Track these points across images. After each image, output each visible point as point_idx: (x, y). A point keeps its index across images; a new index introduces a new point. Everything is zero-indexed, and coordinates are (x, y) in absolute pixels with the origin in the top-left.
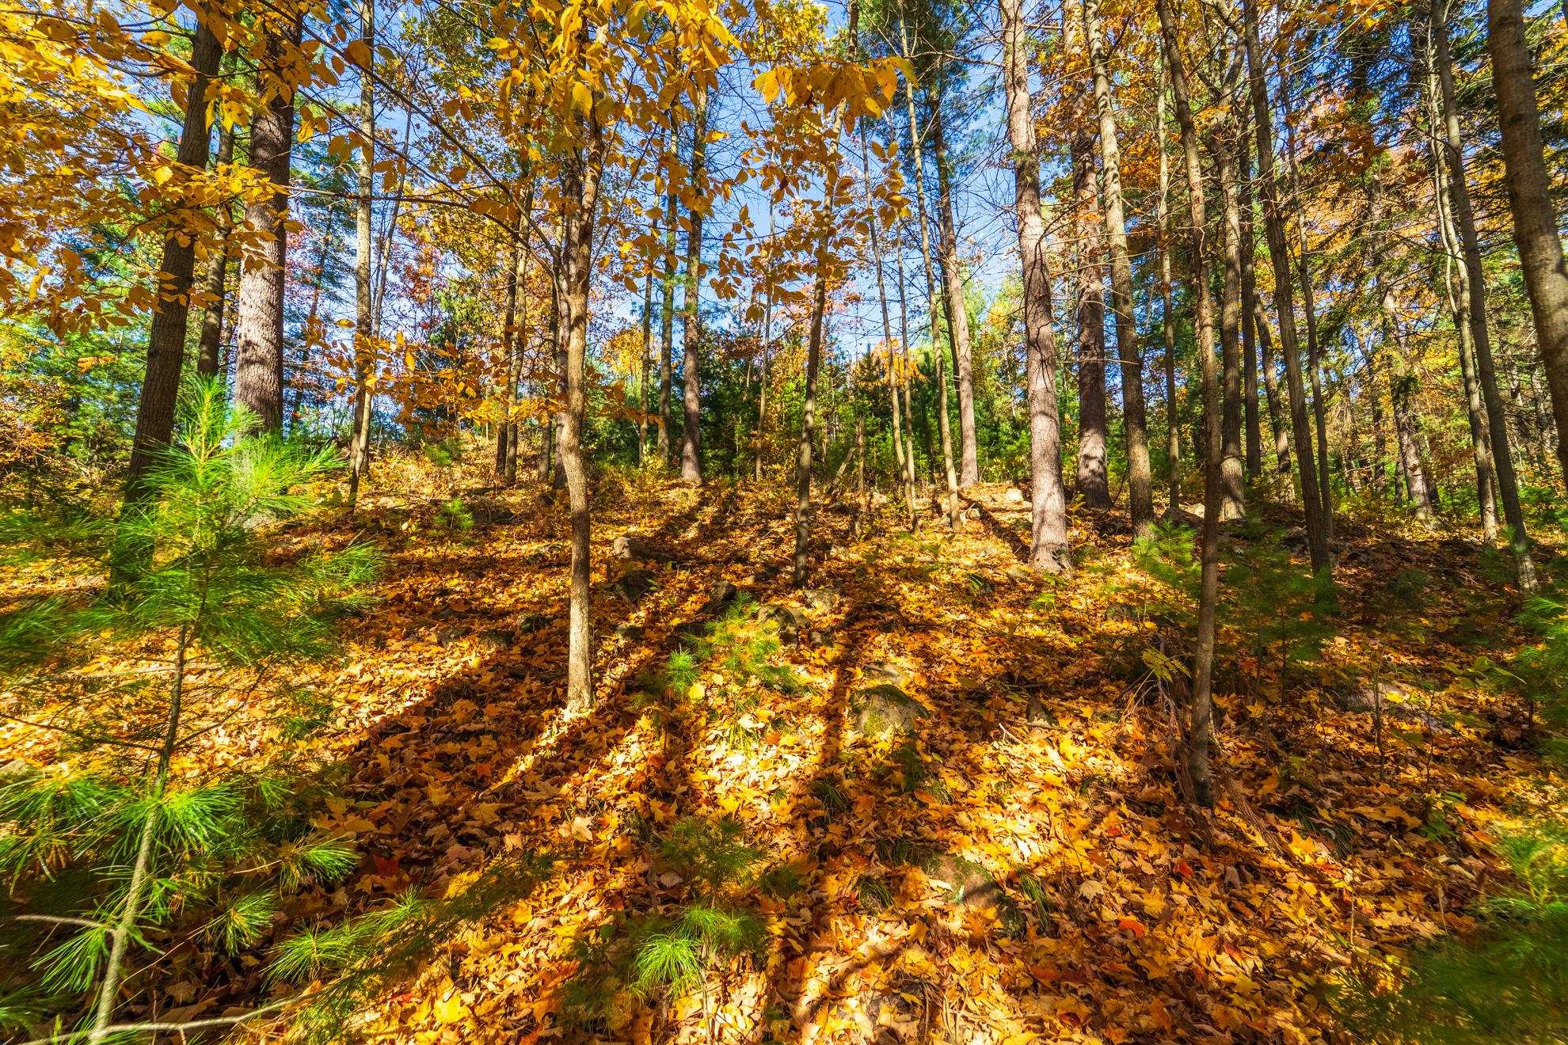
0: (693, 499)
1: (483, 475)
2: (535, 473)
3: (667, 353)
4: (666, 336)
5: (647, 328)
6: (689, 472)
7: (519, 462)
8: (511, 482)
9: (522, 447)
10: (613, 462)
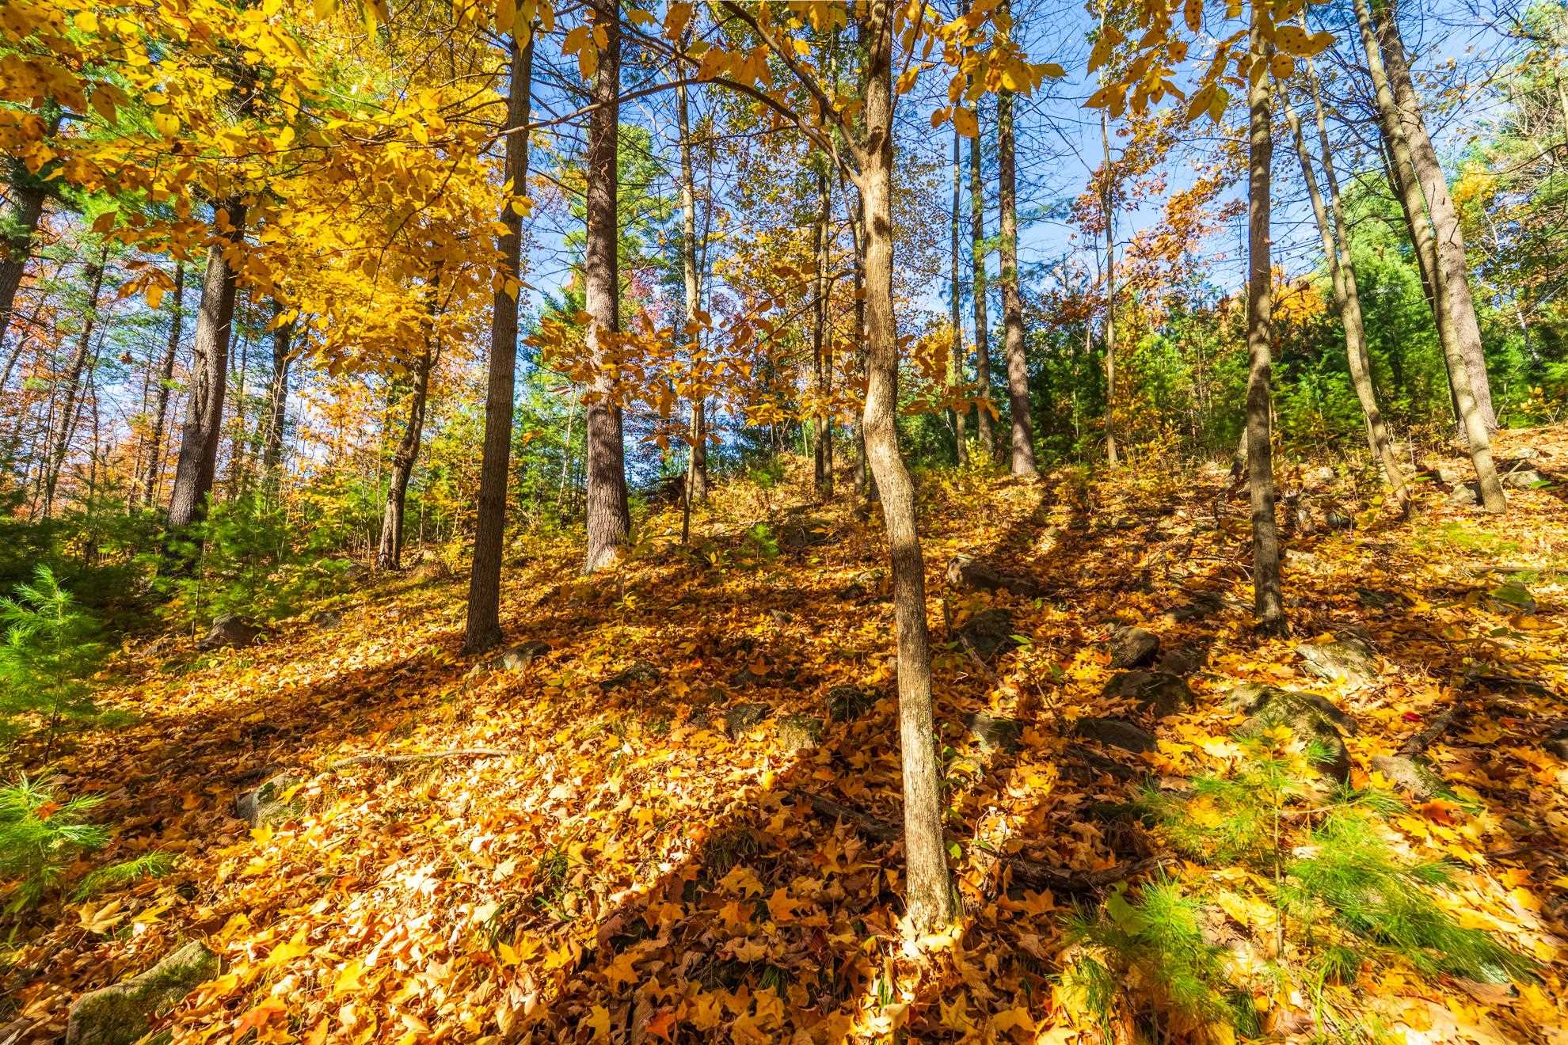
0: (1035, 498)
1: (803, 493)
2: (851, 486)
3: (982, 336)
4: (980, 317)
5: (956, 314)
6: (1021, 465)
7: (836, 476)
8: (829, 496)
9: (838, 462)
10: (929, 466)
